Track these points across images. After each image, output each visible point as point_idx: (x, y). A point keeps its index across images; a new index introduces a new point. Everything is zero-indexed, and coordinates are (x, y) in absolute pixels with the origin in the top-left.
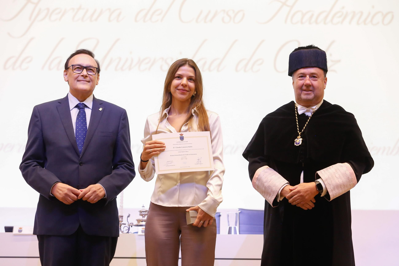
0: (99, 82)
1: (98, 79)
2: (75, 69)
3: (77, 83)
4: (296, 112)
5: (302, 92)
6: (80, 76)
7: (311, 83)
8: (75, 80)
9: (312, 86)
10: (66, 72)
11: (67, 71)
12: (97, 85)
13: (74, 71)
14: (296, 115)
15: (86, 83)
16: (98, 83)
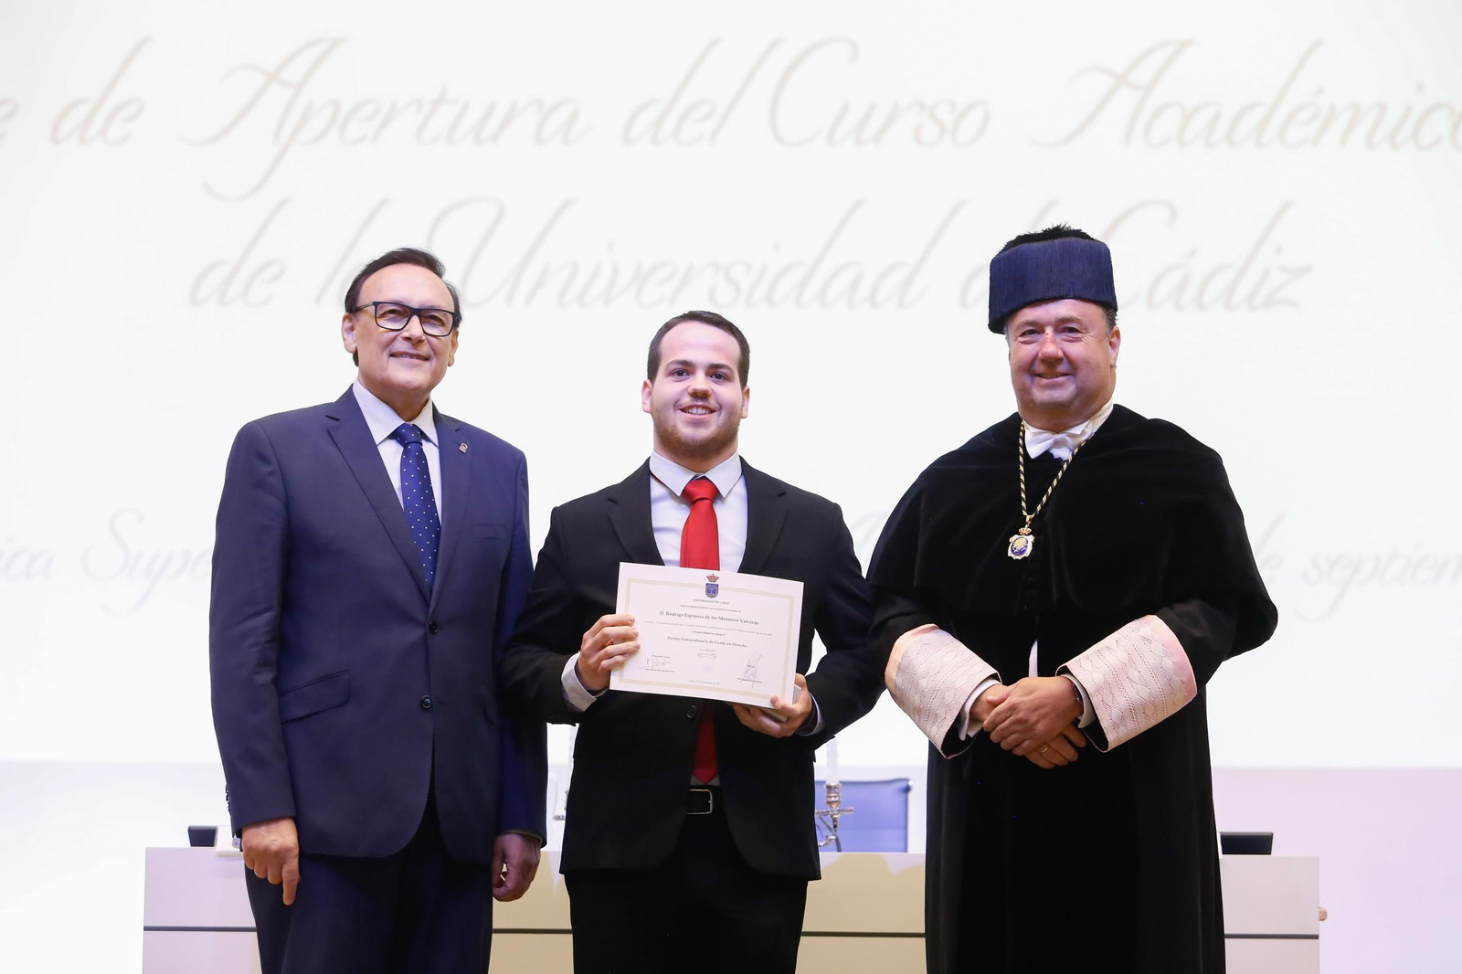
0: (458, 355)
1: (454, 345)
2: (383, 316)
3: (388, 362)
4: (1021, 450)
5: (1035, 383)
6: (399, 338)
7: (1062, 349)
8: (383, 352)
9: (1065, 360)
10: (351, 321)
11: (354, 319)
12: (449, 365)
13: (381, 322)
14: (1021, 459)
15: (418, 365)
16: (453, 359)
